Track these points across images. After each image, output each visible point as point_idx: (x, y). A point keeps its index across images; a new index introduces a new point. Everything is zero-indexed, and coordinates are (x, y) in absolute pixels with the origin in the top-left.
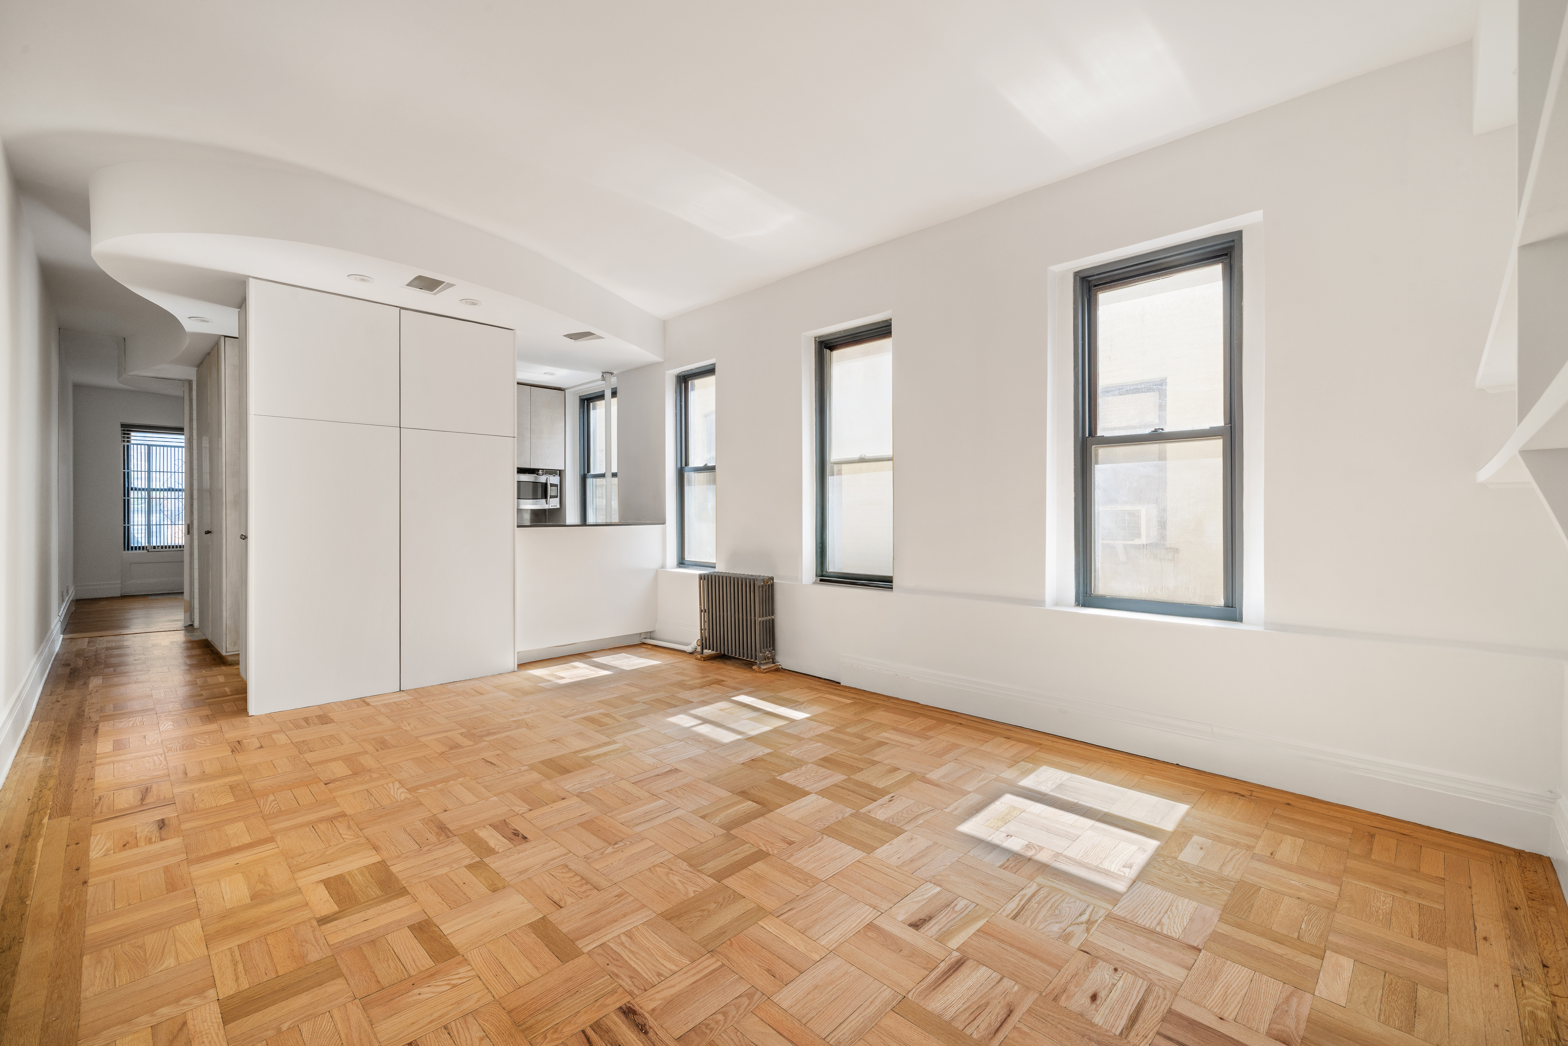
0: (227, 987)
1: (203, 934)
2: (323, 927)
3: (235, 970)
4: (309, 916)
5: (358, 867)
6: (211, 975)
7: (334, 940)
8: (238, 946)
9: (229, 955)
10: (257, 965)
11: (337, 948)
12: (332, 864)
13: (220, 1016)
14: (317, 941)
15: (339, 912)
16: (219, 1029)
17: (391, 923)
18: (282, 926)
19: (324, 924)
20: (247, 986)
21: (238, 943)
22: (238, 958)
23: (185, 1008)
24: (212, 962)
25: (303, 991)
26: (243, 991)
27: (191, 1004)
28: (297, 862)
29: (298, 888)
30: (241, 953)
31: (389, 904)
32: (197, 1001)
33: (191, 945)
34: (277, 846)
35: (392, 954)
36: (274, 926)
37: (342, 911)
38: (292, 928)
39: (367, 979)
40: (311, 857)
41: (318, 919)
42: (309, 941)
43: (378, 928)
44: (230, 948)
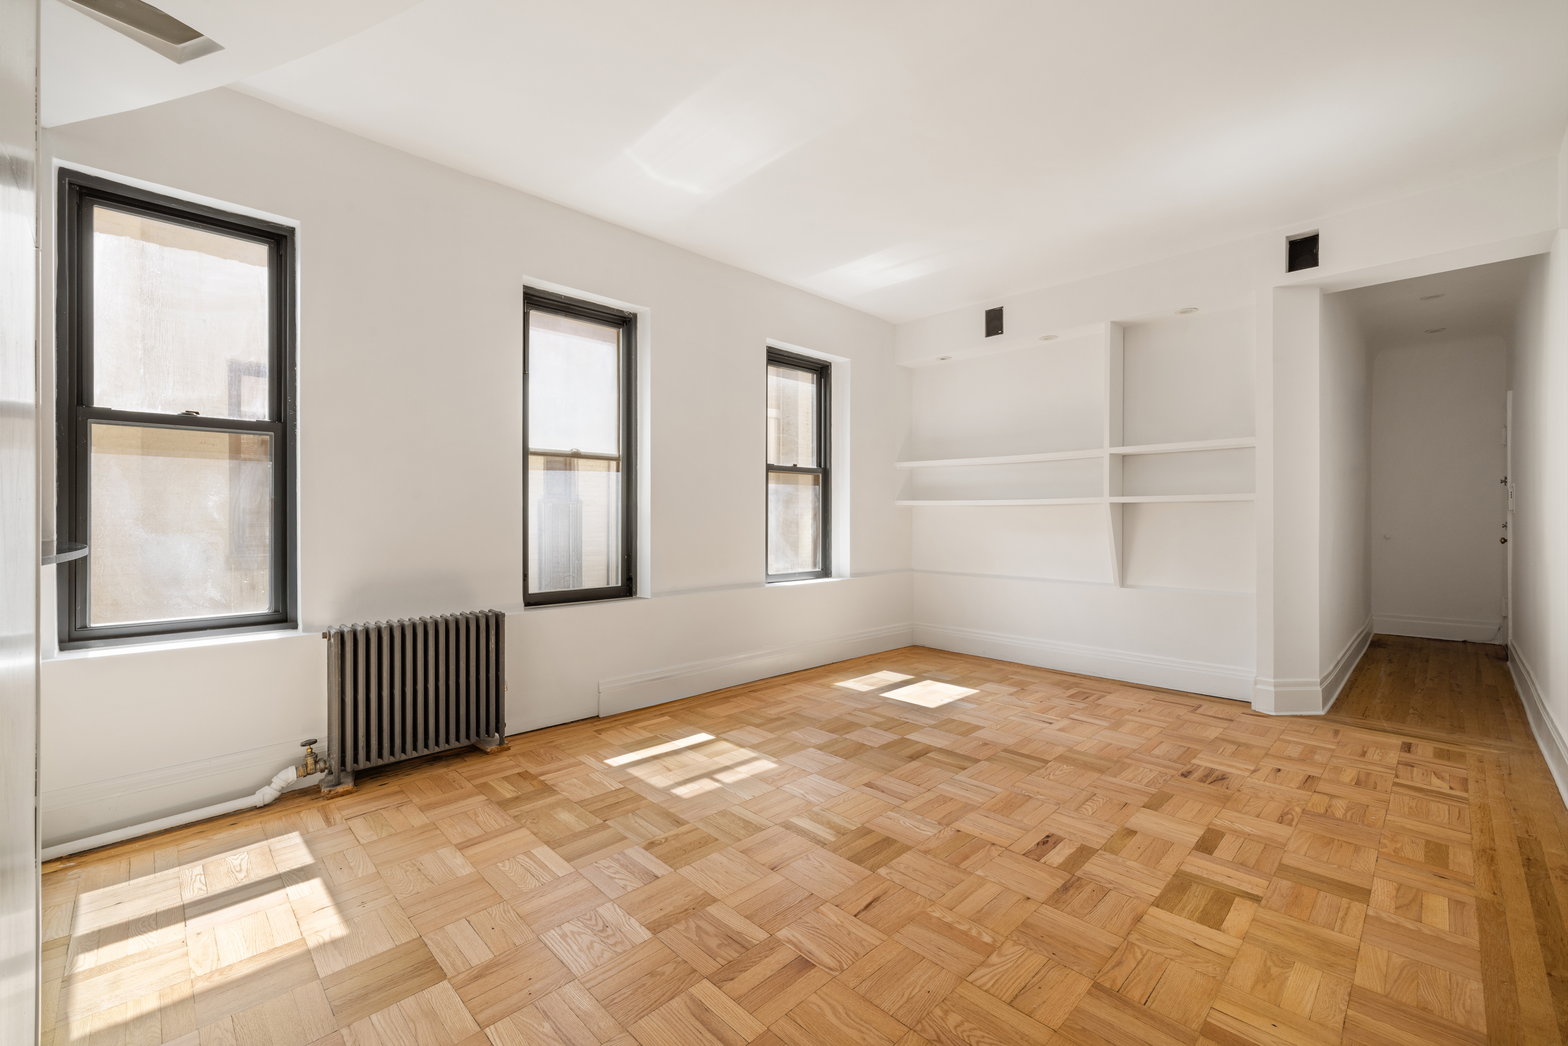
0: (1357, 908)
1: (1357, 964)
2: (1261, 895)
3: (1346, 915)
4: (1261, 909)
5: (1177, 916)
6: (1365, 924)
7: (1264, 883)
8: (1333, 930)
9: (1344, 928)
10: (1328, 906)
11: (1267, 877)
12: (1191, 938)
13: (1371, 896)
14: (1275, 890)
15: (1239, 895)
16: (1375, 890)
17: (1217, 864)
18: (1289, 919)
19: (1258, 896)
20: (1344, 899)
21: (1333, 933)
22: (1339, 922)
23: (1394, 916)
24: (1361, 933)
25: (1310, 873)
26: (1349, 898)
27: (1389, 916)
28: (1215, 969)
29: (1245, 939)
30: (1334, 923)
31: (1200, 874)
32: (1384, 915)
33: (1373, 961)
34: (1212, 1012)
35: (1240, 852)
36: (1294, 923)
37: (1236, 895)
38: (1282, 912)
39: (1269, 853)
40: (1198, 962)
41: (1258, 902)
42: (1280, 894)
43: (1228, 868)
44: (1340, 933)
